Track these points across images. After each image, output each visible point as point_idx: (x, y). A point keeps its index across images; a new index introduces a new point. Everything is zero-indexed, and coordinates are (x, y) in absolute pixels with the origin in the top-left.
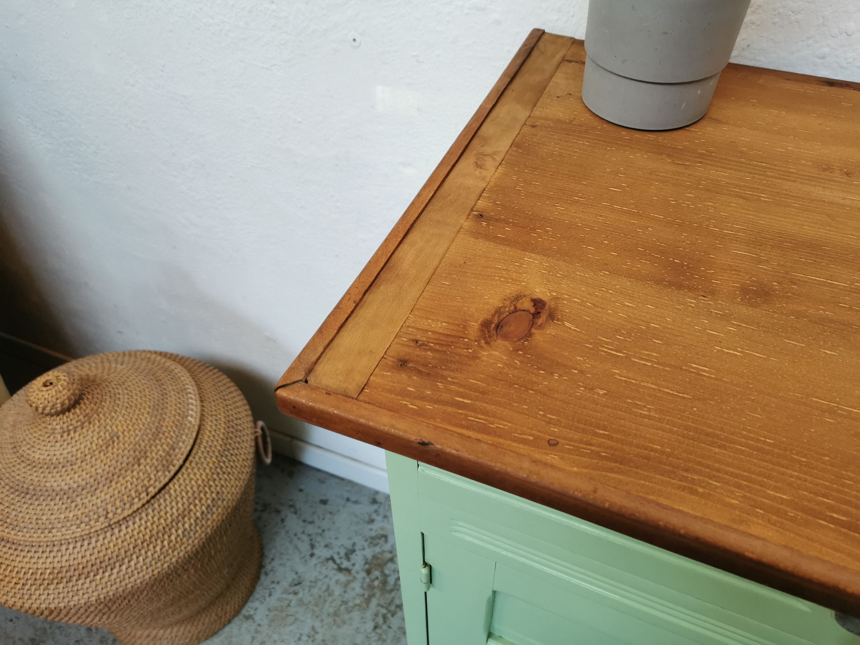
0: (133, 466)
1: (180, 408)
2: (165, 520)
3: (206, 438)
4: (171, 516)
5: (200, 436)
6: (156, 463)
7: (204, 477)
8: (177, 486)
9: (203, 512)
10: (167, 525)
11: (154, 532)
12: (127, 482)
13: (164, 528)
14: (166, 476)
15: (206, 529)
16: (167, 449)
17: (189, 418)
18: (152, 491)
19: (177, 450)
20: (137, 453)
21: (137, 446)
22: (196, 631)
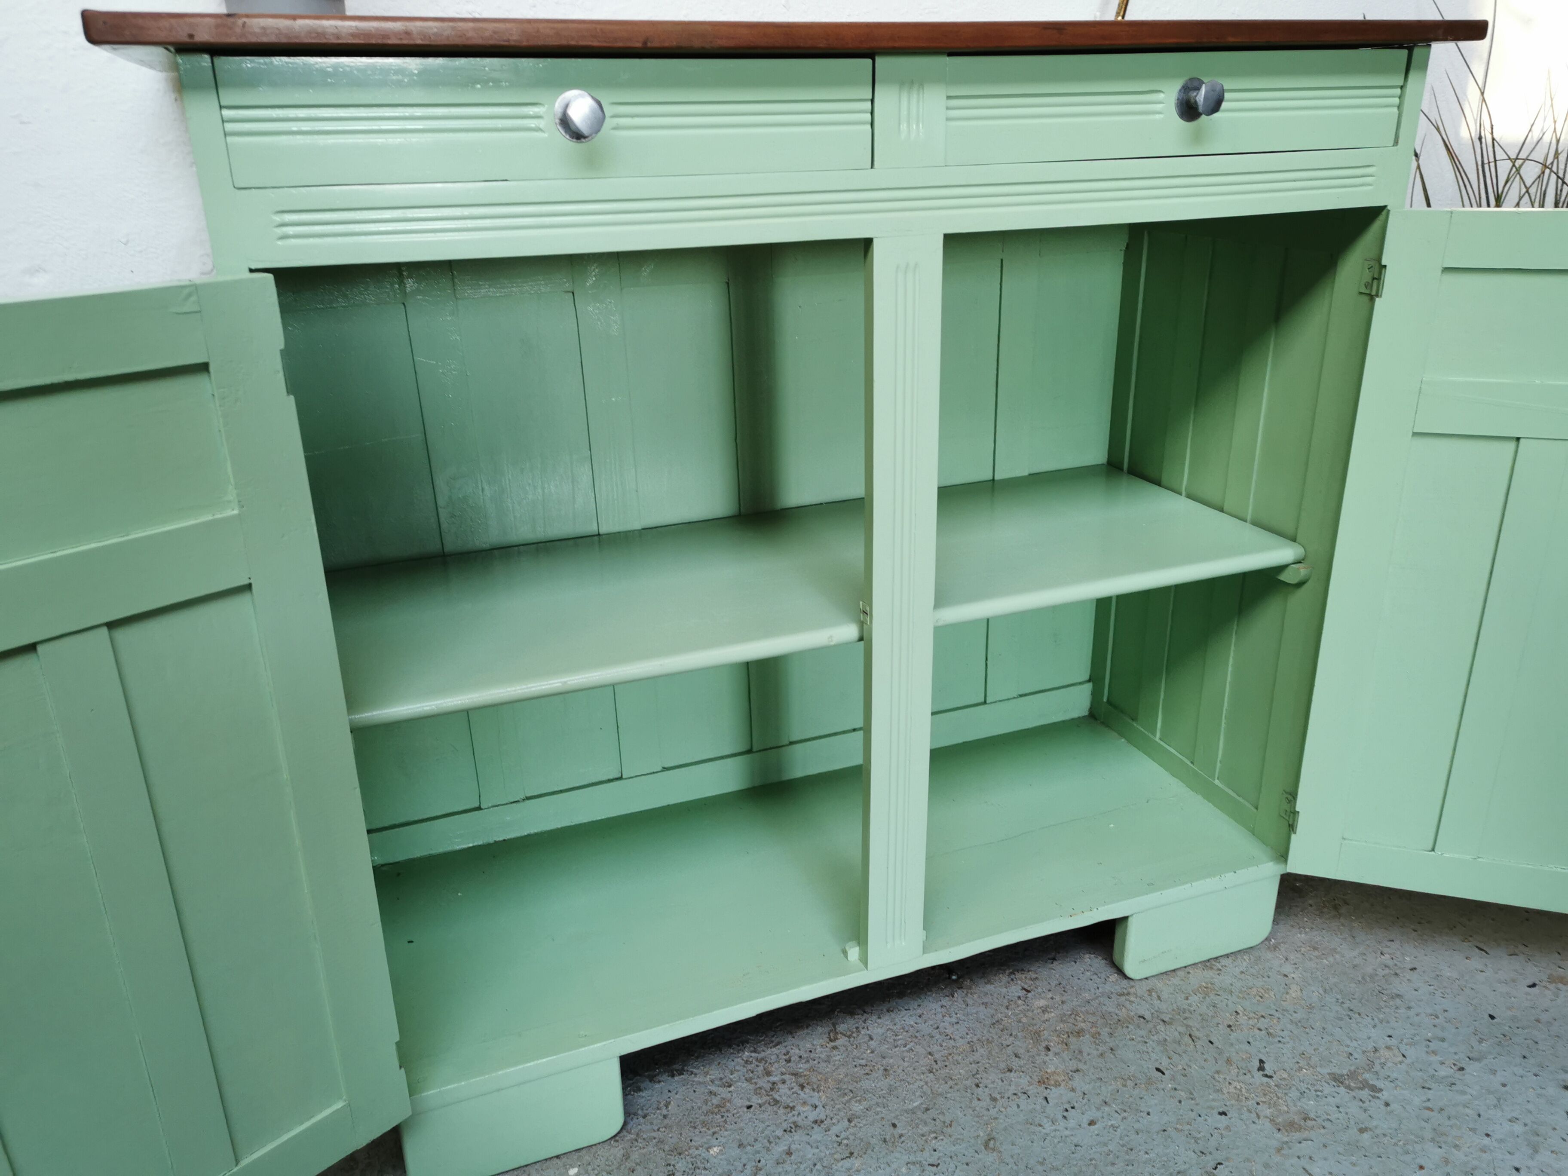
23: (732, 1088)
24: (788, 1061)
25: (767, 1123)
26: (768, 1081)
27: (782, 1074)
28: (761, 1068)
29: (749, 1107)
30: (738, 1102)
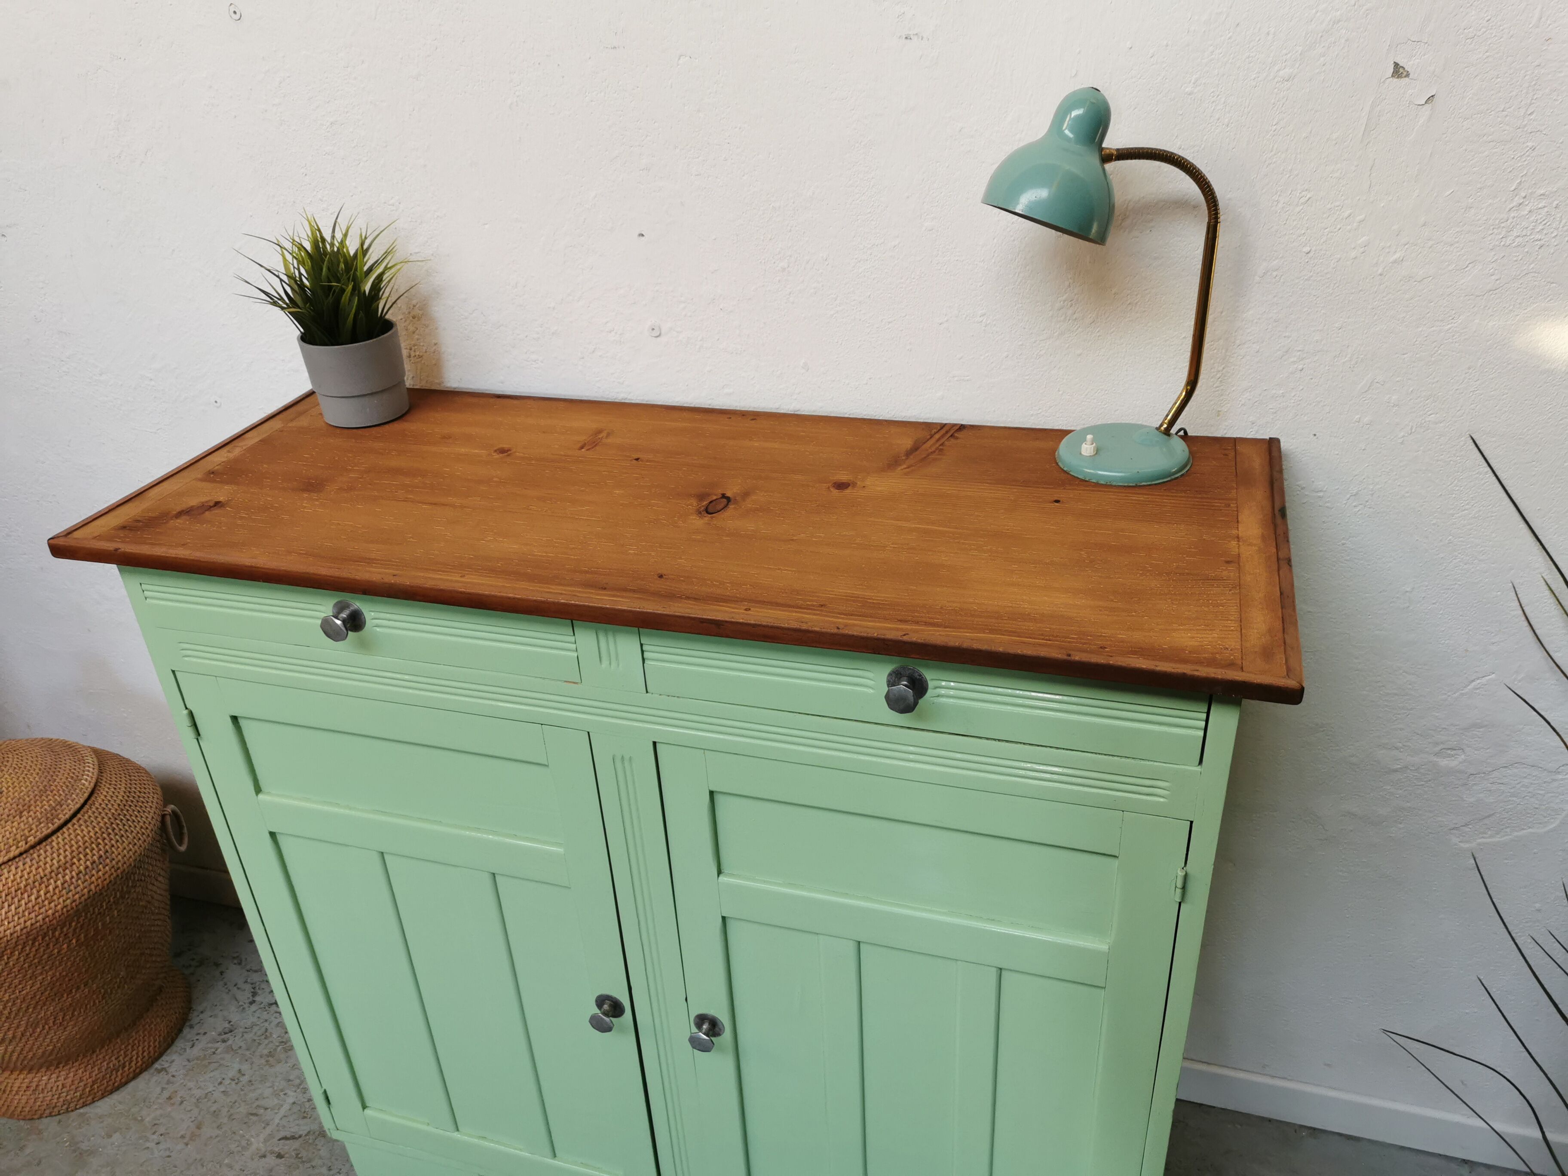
0: (14, 817)
1: (74, 773)
2: (44, 870)
3: (100, 801)
4: (51, 867)
5: (93, 798)
6: (39, 816)
7: (92, 834)
8: (60, 840)
9: (87, 867)
10: (45, 875)
11: (30, 881)
12: (5, 831)
13: (42, 878)
14: (48, 828)
15: (90, 885)
16: (54, 805)
17: (83, 781)
18: (32, 840)
19: (64, 806)
20: (20, 806)
21: (21, 800)
22: (90, 1080)
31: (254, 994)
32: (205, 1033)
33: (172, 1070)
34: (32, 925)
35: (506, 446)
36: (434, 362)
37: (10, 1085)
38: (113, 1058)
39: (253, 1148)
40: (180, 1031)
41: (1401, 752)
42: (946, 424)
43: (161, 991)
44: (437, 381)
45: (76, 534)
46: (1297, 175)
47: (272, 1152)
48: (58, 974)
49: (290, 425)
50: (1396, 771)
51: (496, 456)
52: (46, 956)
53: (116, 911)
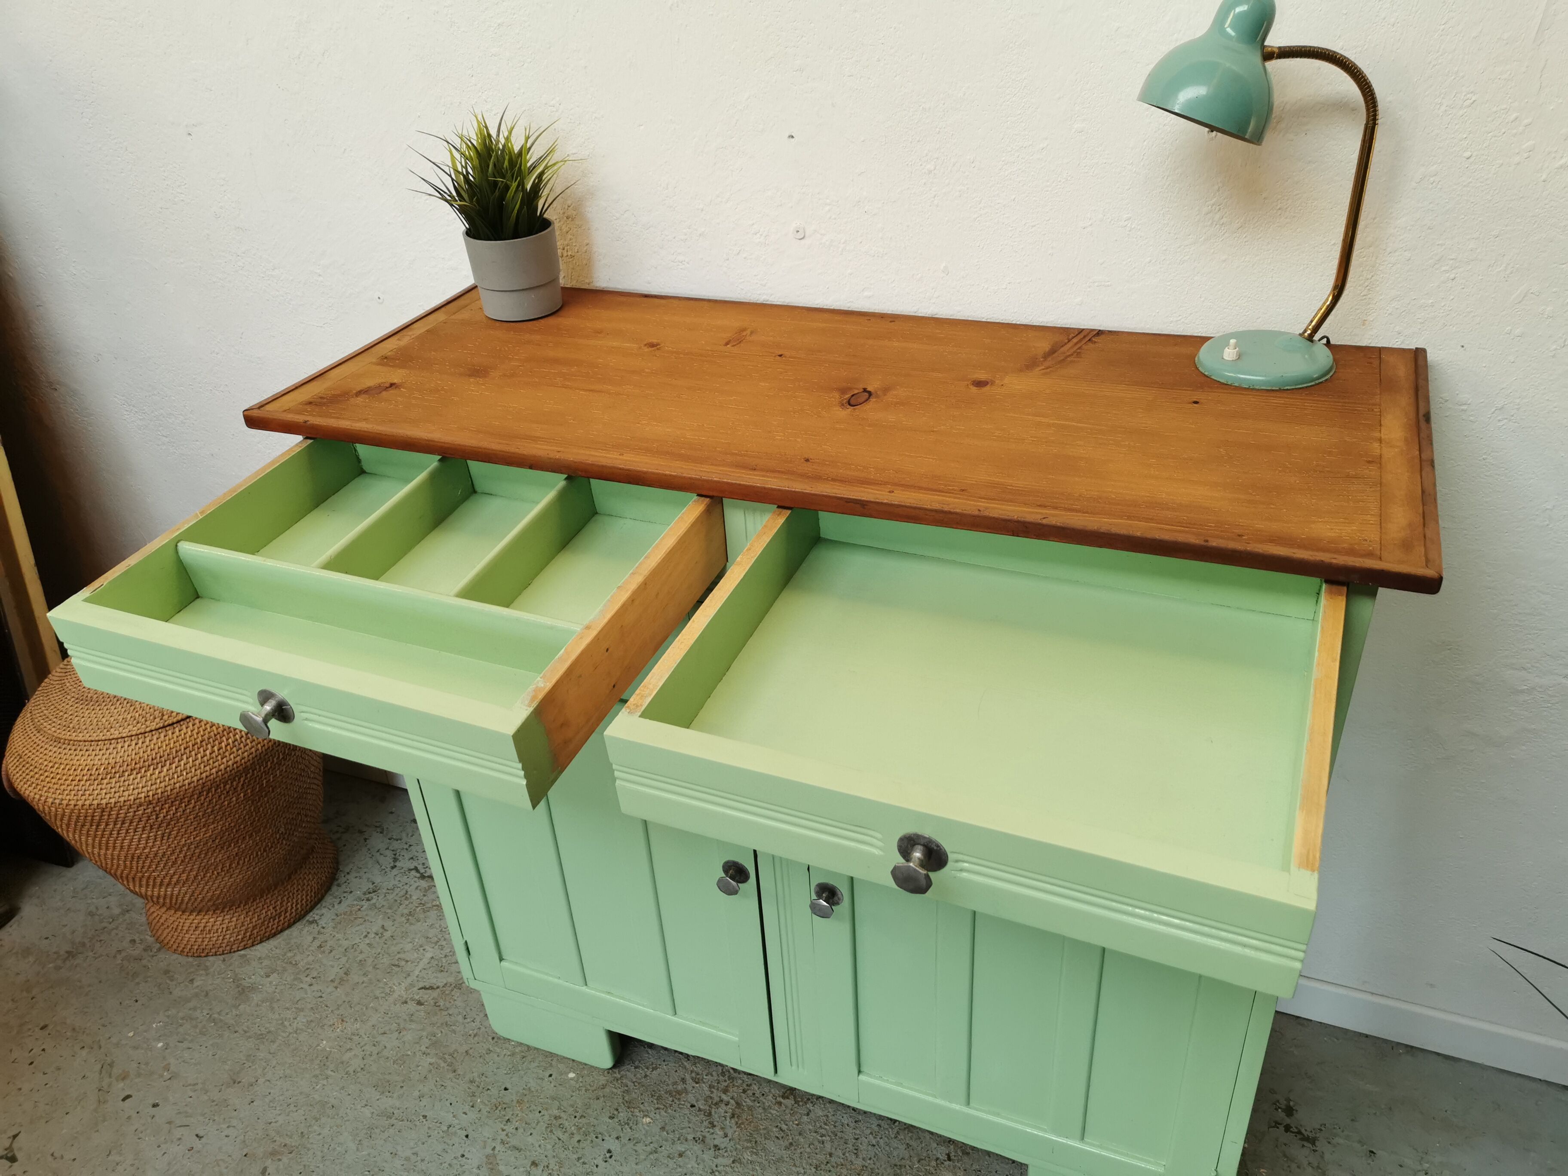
10: (219, 733)
11: (206, 737)
13: (215, 735)
15: (257, 745)
22: (251, 925)
23: (698, 1085)
24: (744, 1091)
25: (690, 1125)
26: (720, 1097)
27: (732, 1098)
28: (726, 1084)
29: (693, 1106)
30: (691, 1098)
31: (395, 860)
32: (351, 892)
33: (322, 923)
34: (207, 777)
35: (655, 341)
36: (584, 262)
37: (181, 924)
38: (271, 908)
39: (396, 995)
40: (329, 889)
41: (1530, 672)
42: (1083, 330)
43: (313, 850)
44: (587, 281)
45: (268, 407)
46: (1463, 77)
47: (412, 999)
48: (227, 824)
49: (453, 317)
50: (1522, 691)
51: (646, 350)
52: (218, 807)
53: (278, 772)
